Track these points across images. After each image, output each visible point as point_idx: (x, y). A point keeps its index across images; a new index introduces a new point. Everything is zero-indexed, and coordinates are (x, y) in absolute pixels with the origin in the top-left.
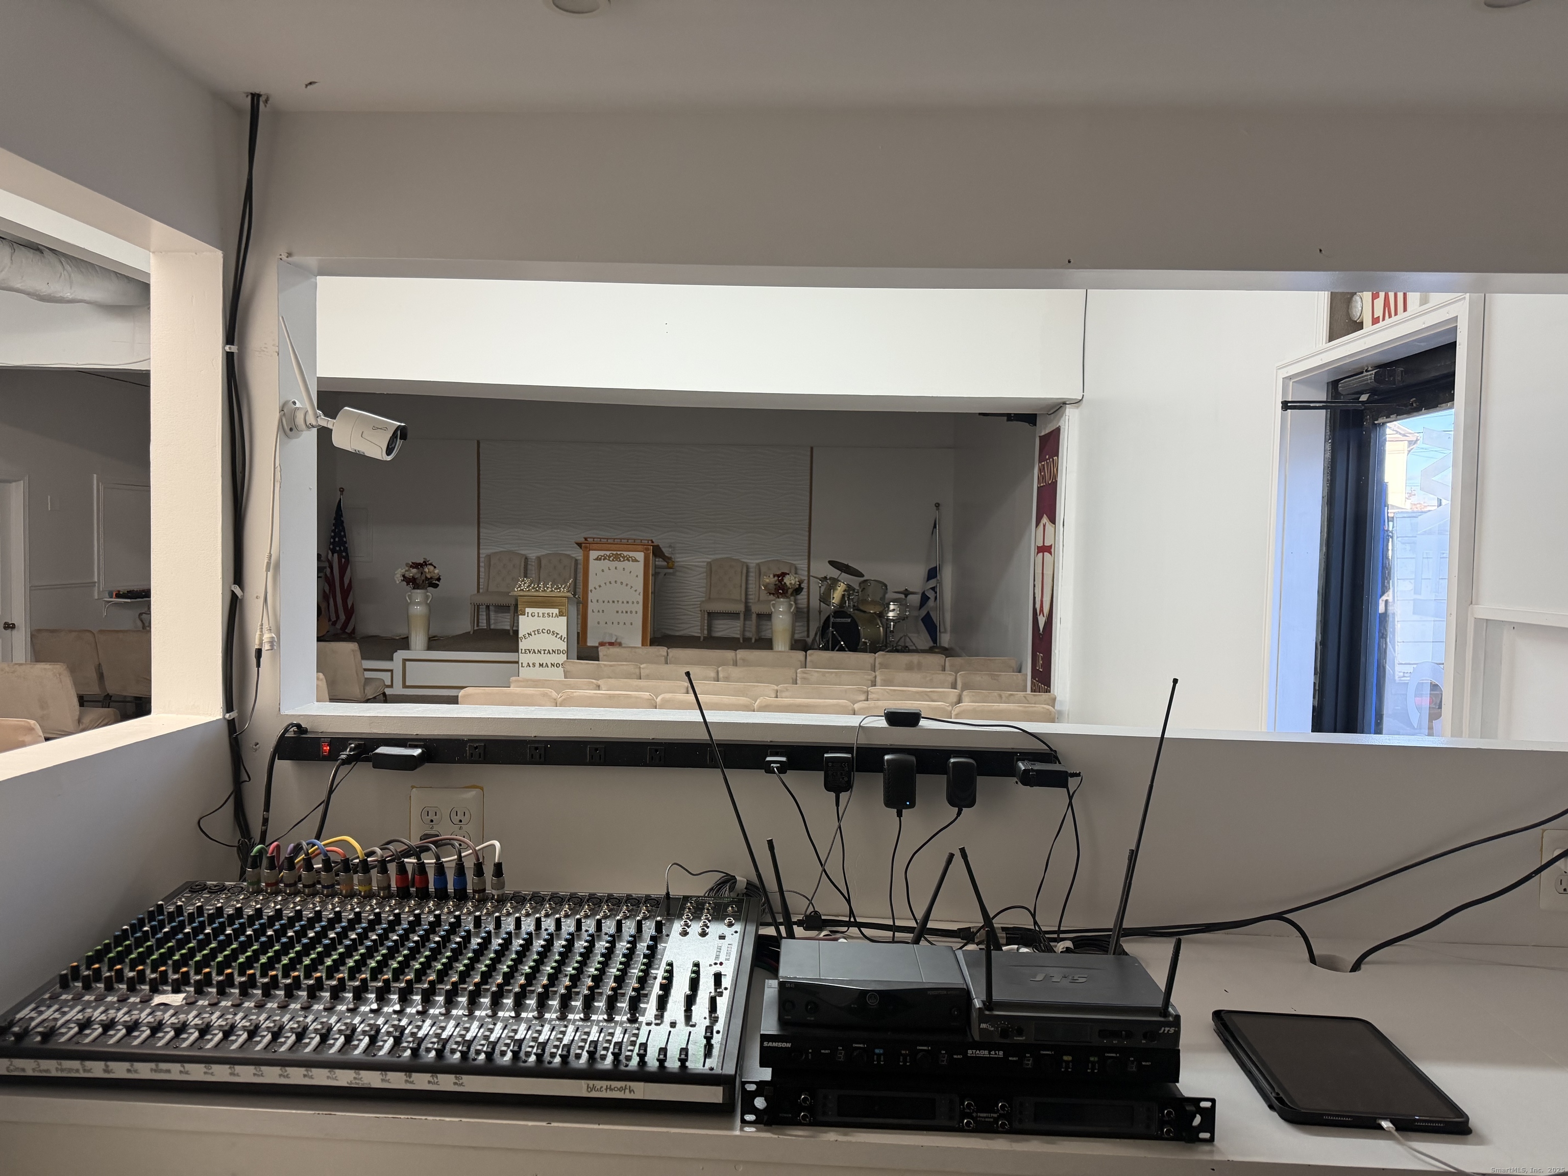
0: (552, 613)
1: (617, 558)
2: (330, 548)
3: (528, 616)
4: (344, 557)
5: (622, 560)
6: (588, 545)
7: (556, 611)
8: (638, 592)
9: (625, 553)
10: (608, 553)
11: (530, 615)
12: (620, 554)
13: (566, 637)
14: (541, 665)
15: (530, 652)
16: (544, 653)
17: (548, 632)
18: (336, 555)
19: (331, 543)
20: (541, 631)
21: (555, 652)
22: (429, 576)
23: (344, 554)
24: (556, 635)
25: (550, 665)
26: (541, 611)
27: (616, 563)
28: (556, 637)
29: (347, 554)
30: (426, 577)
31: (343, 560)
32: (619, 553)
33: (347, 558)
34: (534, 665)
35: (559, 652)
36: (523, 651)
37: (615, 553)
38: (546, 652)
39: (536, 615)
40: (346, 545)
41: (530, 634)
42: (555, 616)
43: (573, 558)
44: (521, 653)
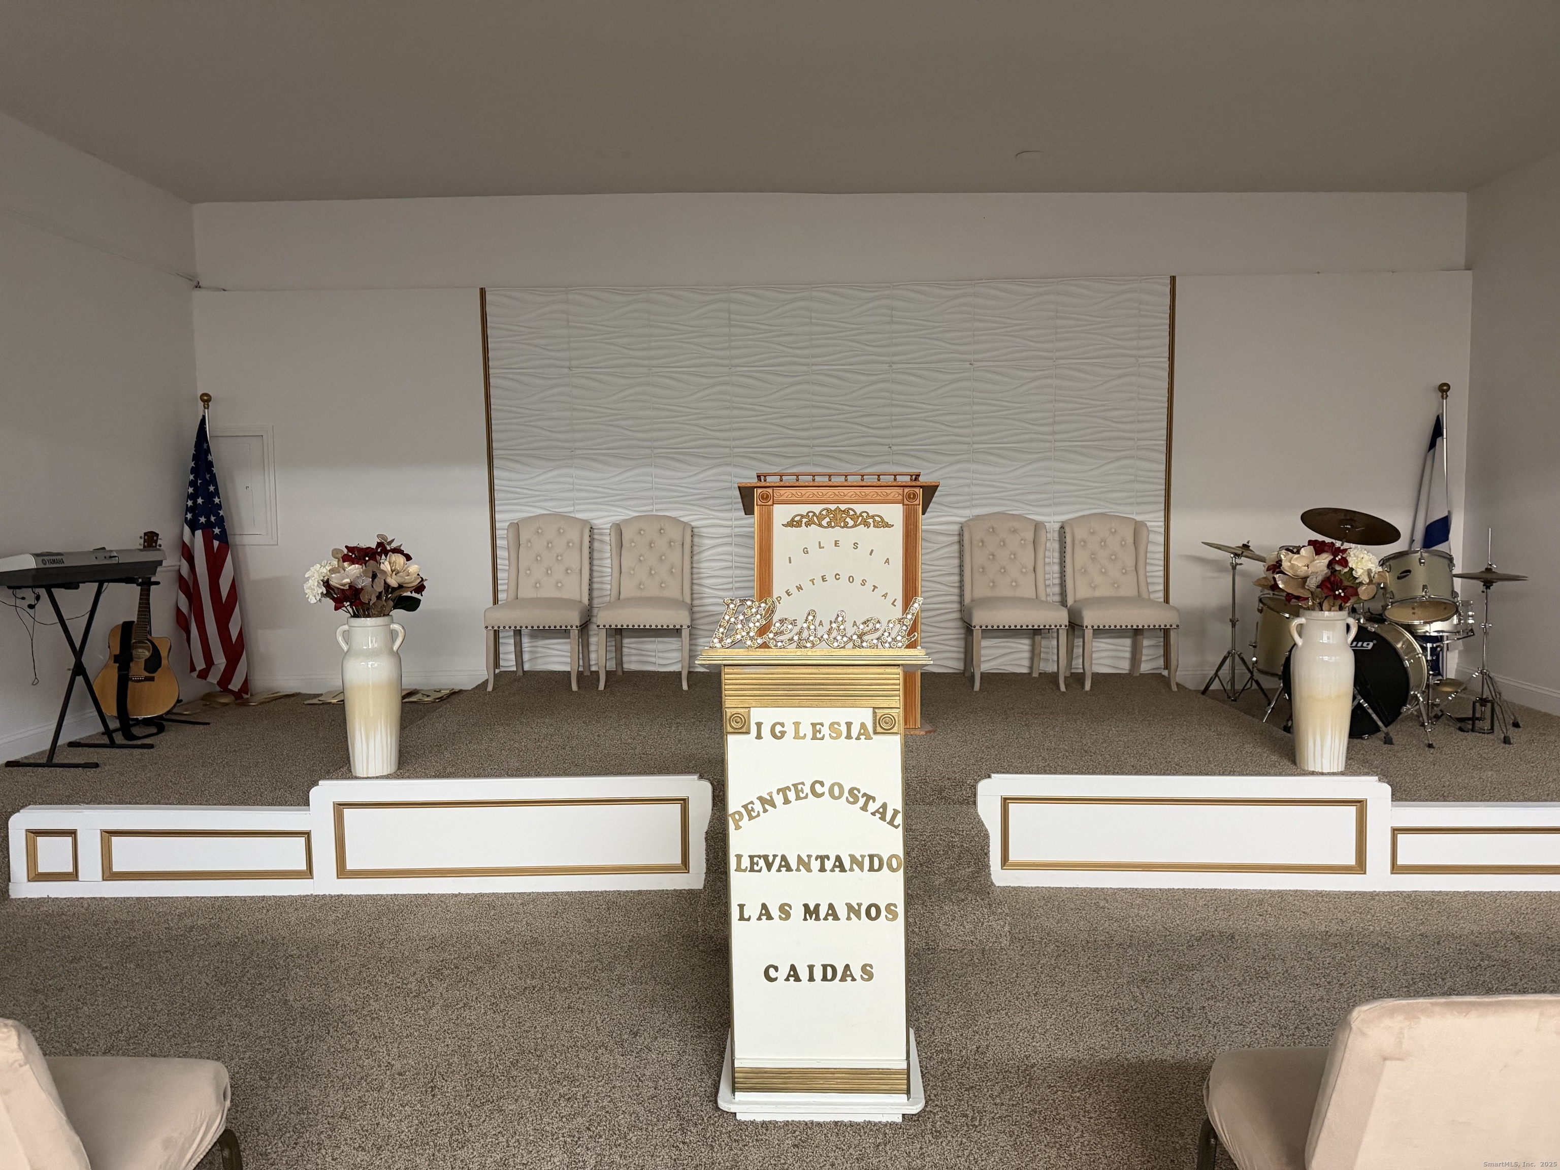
0: (849, 725)
1: (837, 519)
2: (186, 518)
3: (759, 737)
4: (216, 537)
5: (851, 523)
6: (770, 490)
7: (862, 715)
8: (890, 599)
9: (859, 508)
10: (817, 508)
11: (766, 731)
12: (846, 512)
13: (900, 809)
14: (811, 912)
15: (769, 866)
16: (823, 869)
17: (835, 791)
18: (199, 533)
19: (188, 509)
20: (807, 789)
21: (861, 867)
22: (393, 582)
23: (217, 531)
24: (862, 801)
25: (842, 912)
26: (807, 715)
27: (837, 532)
28: (864, 808)
29: (224, 531)
30: (387, 586)
31: (216, 543)
32: (843, 507)
33: (224, 538)
34: (784, 910)
35: (875, 863)
36: (746, 863)
37: (833, 507)
38: (829, 865)
39: (790, 729)
40: (221, 513)
41: (767, 802)
42: (855, 732)
43: (685, 524)
44: (738, 869)
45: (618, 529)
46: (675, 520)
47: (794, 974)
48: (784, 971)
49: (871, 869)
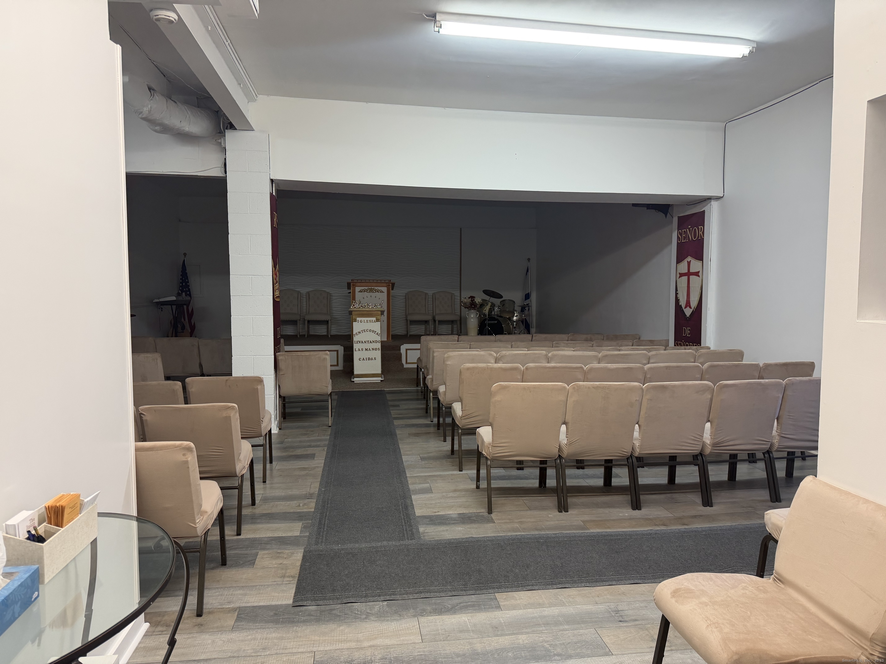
1: (371, 291)
2: (180, 289)
3: (358, 322)
5: (374, 292)
6: (355, 283)
7: (374, 319)
9: (376, 288)
10: (366, 288)
11: (359, 322)
12: (373, 289)
13: (380, 333)
14: (366, 350)
15: (360, 343)
16: (368, 343)
17: (370, 331)
19: (180, 286)
20: (366, 330)
21: (374, 342)
23: (188, 293)
25: (371, 349)
26: (366, 319)
27: (371, 294)
28: (375, 333)
31: (188, 297)
34: (362, 349)
35: (376, 342)
36: (356, 342)
37: (370, 288)
38: (369, 342)
39: (363, 321)
41: (359, 333)
42: (373, 321)
43: (328, 293)
44: (355, 343)
45: (308, 293)
46: (325, 291)
47: (364, 359)
48: (362, 359)
49: (376, 343)
